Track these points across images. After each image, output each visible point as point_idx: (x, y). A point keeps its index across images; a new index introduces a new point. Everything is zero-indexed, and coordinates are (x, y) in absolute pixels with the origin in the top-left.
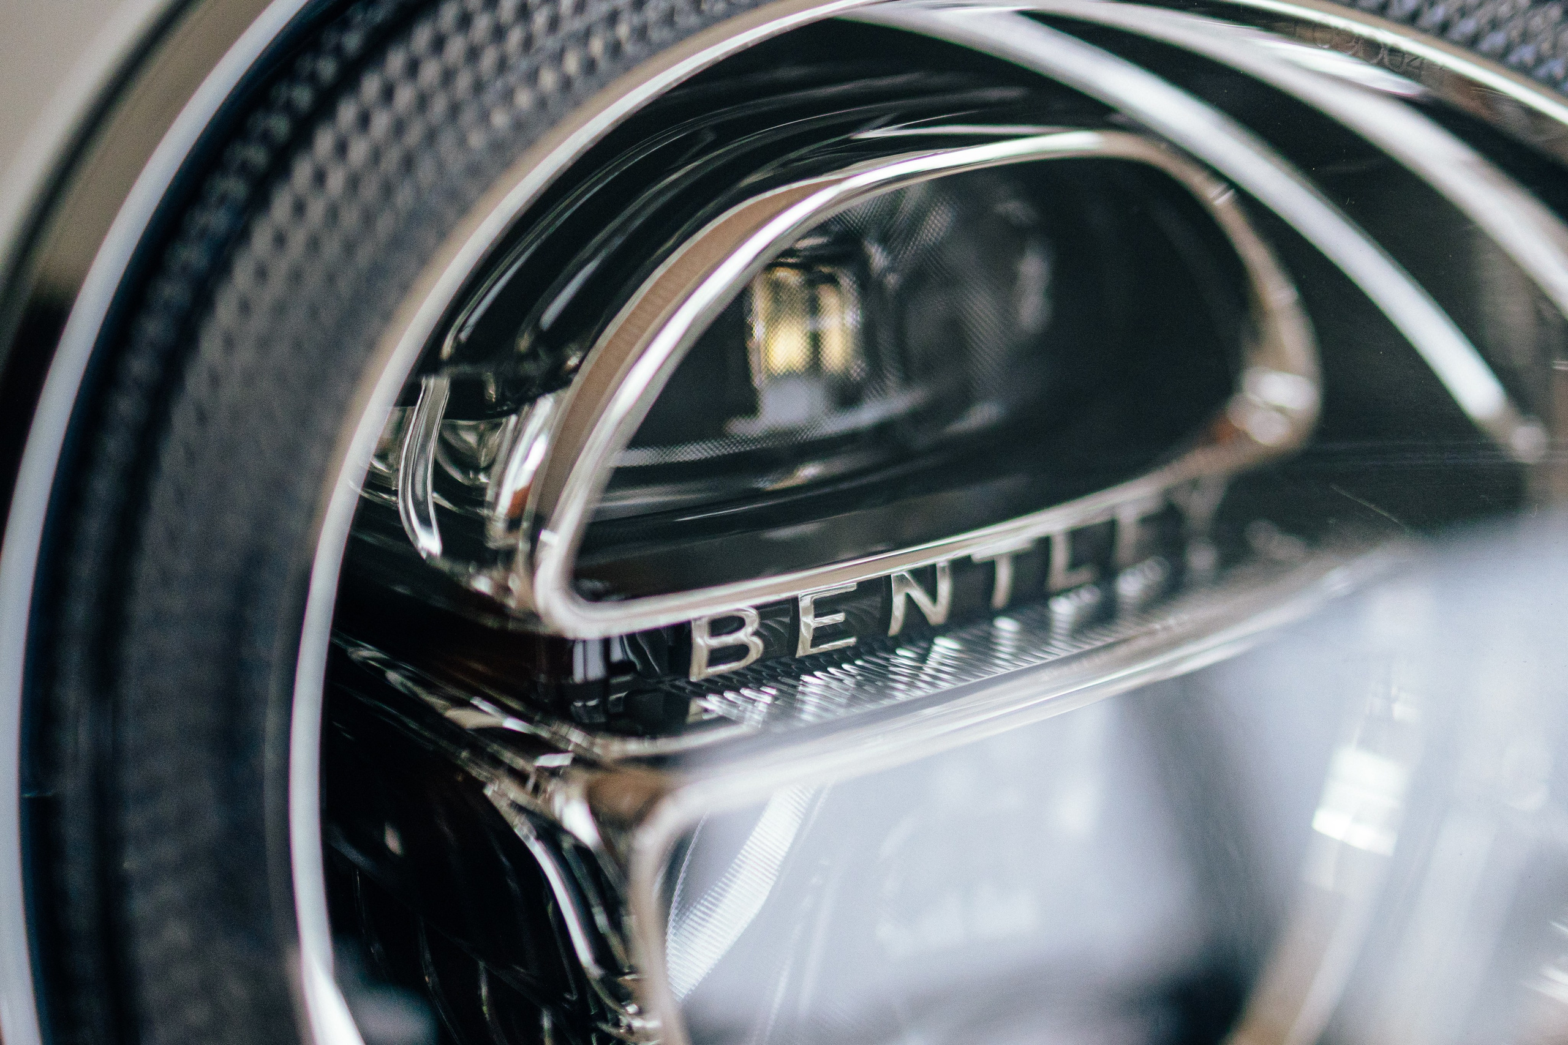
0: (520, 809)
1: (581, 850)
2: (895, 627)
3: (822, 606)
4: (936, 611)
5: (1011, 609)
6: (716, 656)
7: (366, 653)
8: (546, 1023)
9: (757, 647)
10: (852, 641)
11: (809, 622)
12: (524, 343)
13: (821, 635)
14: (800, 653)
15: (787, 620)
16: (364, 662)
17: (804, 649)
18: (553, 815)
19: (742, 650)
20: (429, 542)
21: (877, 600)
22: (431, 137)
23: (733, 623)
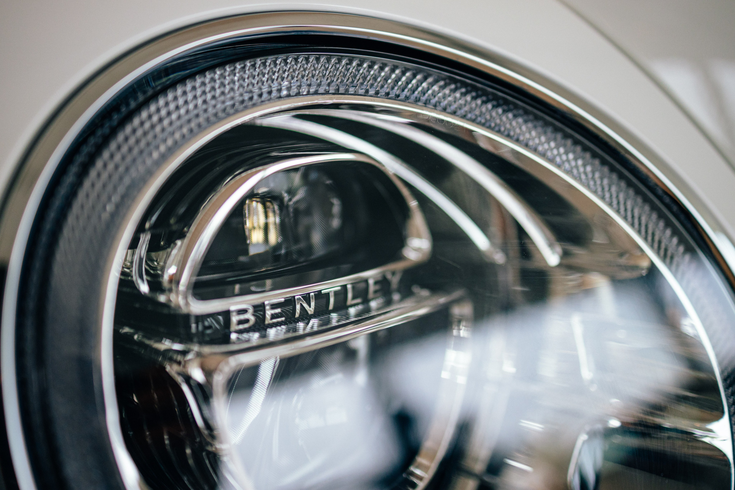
0: (179, 374)
1: (199, 385)
2: (297, 315)
3: (274, 306)
4: (311, 310)
5: (334, 311)
6: (240, 322)
7: (126, 330)
8: (188, 451)
9: (252, 319)
10: (283, 319)
11: (269, 313)
12: (172, 221)
13: (273, 317)
14: (267, 322)
15: (262, 313)
16: (126, 333)
17: (268, 321)
18: (188, 374)
19: (247, 321)
20: (144, 288)
21: (291, 307)
22: (134, 160)
23: (243, 311)
